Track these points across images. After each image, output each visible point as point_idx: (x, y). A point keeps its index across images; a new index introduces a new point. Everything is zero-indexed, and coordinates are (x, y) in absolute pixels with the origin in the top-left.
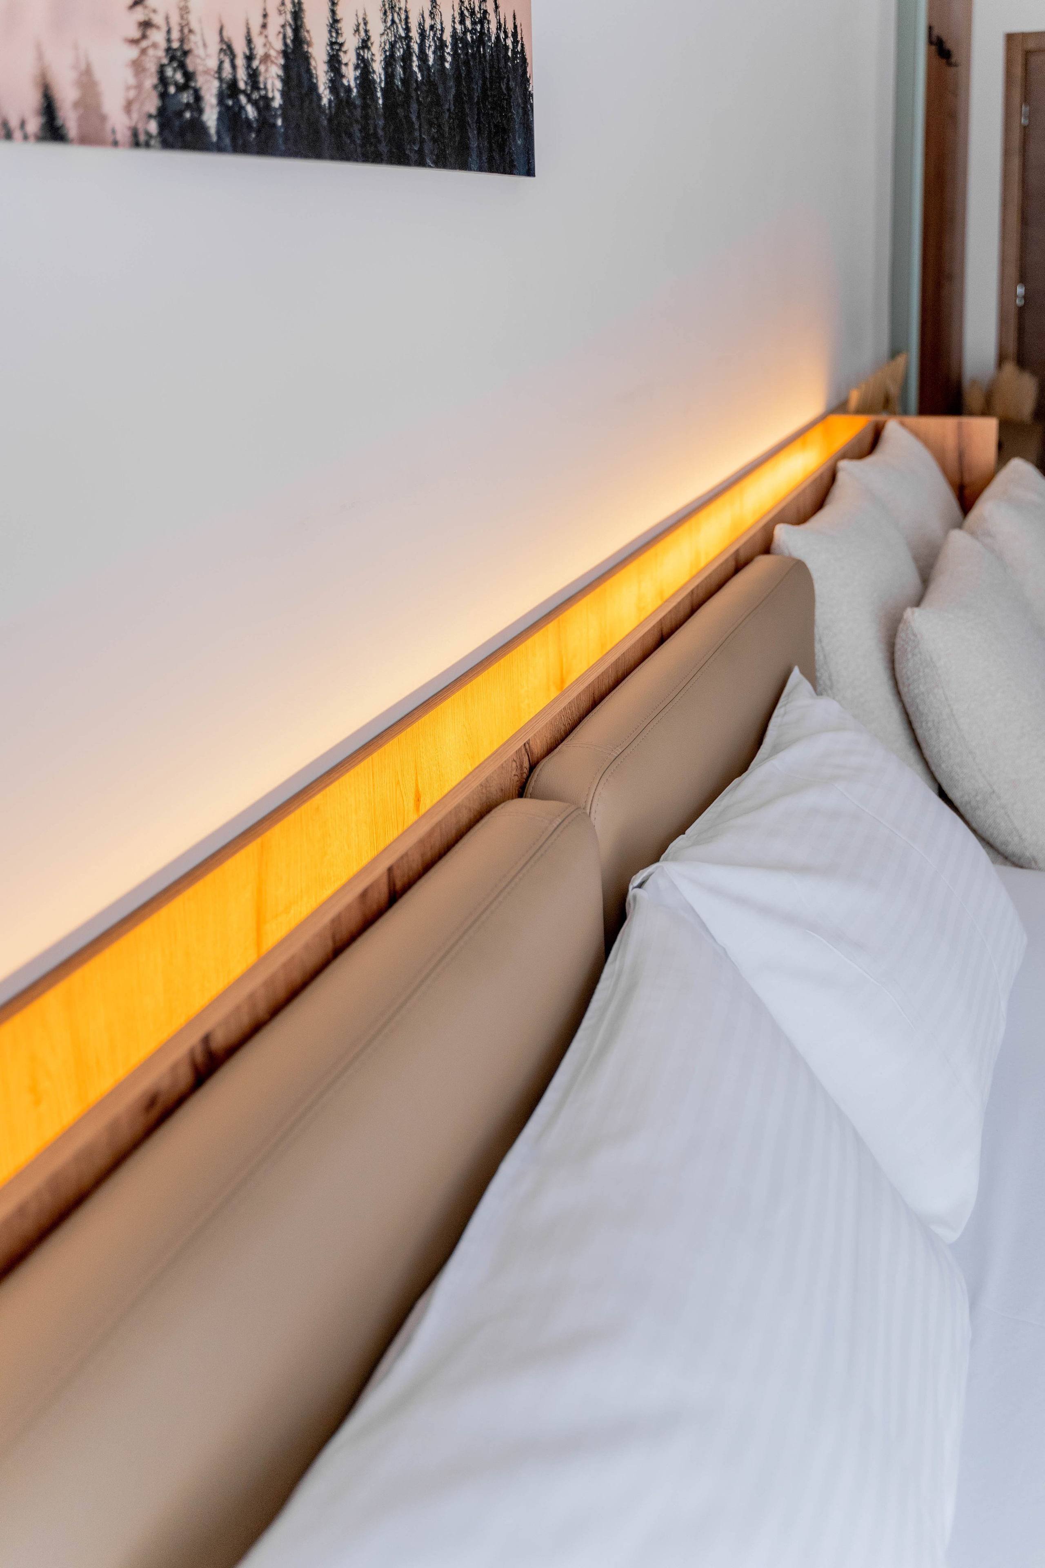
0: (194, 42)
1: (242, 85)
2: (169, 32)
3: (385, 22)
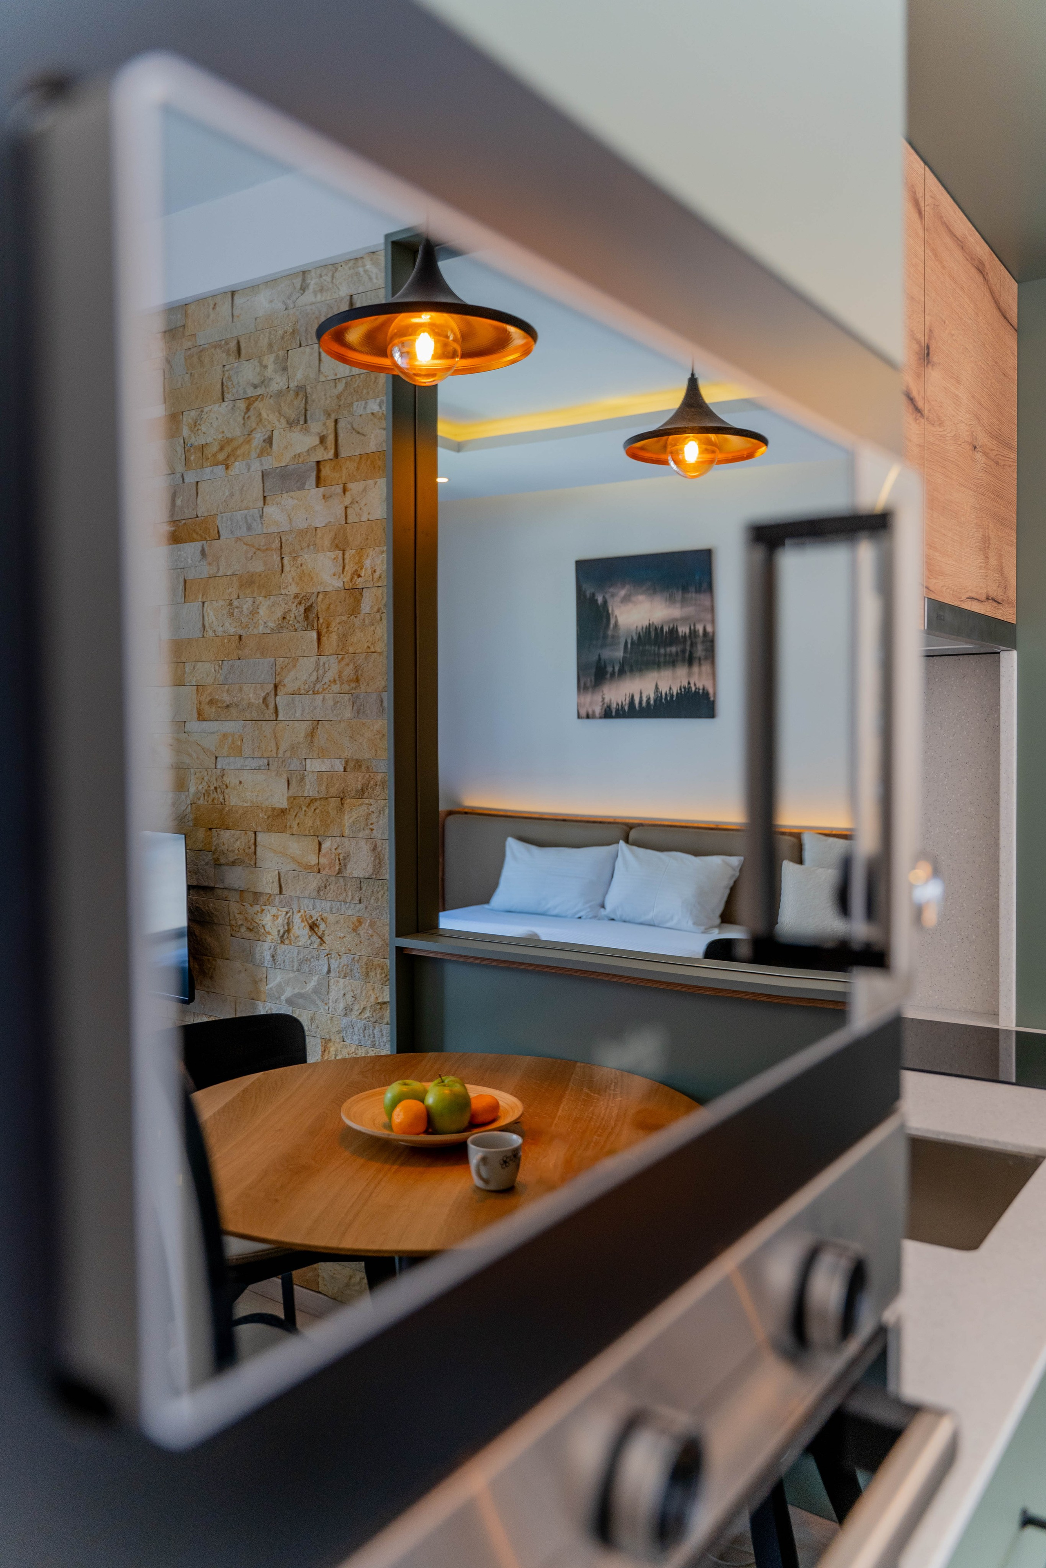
0: (612, 704)
1: (620, 709)
2: (607, 703)
3: (655, 695)
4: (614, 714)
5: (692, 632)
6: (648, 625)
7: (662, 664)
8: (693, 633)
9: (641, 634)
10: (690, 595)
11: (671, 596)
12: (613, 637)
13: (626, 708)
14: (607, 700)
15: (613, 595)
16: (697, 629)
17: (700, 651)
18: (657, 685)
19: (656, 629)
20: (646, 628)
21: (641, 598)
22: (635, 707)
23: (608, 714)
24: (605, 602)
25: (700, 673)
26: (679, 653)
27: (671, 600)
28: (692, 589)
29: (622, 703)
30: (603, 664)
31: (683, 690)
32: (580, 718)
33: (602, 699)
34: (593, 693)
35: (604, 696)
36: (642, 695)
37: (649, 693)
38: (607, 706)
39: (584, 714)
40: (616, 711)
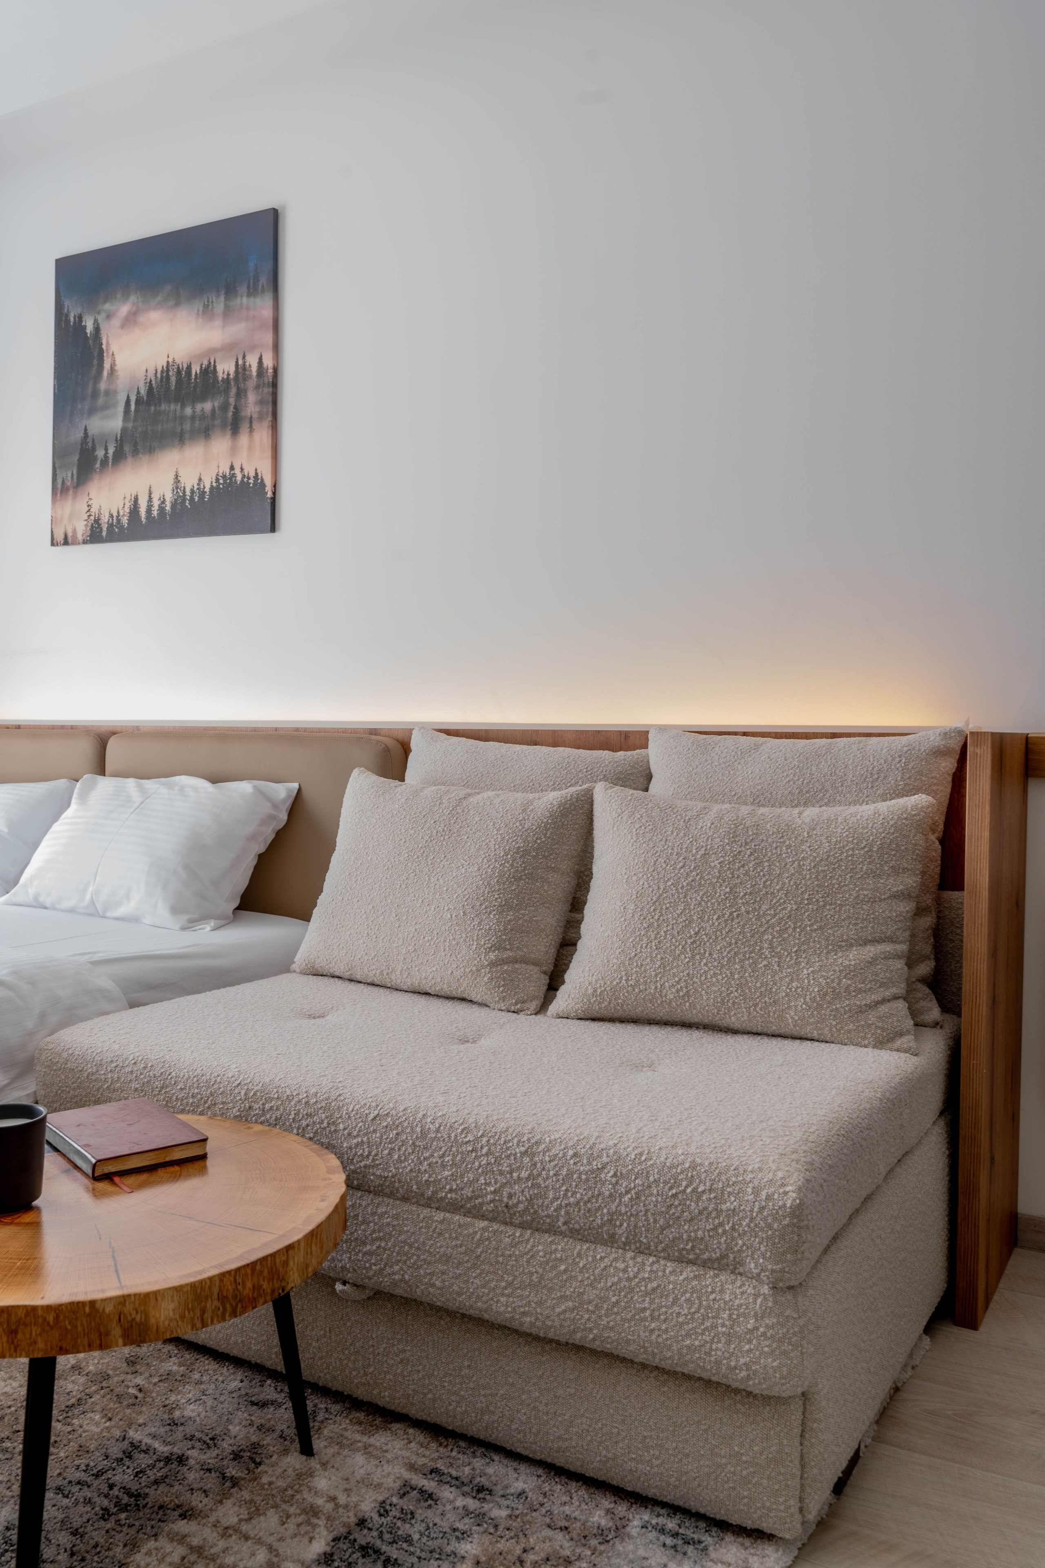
1: (115, 523)
2: (95, 516)
3: (173, 493)
4: (104, 534)
5: (240, 370)
6: (165, 365)
7: (187, 436)
8: (242, 371)
9: (153, 382)
10: (238, 301)
11: (206, 306)
12: (107, 393)
13: (125, 521)
14: (94, 510)
15: (109, 317)
16: (247, 364)
17: (251, 404)
18: (177, 476)
19: (179, 372)
20: (162, 372)
21: (155, 315)
22: (139, 517)
23: (96, 536)
24: (97, 329)
25: (251, 447)
26: (217, 409)
27: (207, 312)
28: (242, 289)
29: (118, 512)
30: (90, 444)
31: (221, 481)
32: (53, 544)
33: (87, 509)
34: (74, 498)
35: (90, 503)
36: (152, 496)
37: (164, 490)
38: (95, 520)
39: (60, 537)
40: (108, 528)
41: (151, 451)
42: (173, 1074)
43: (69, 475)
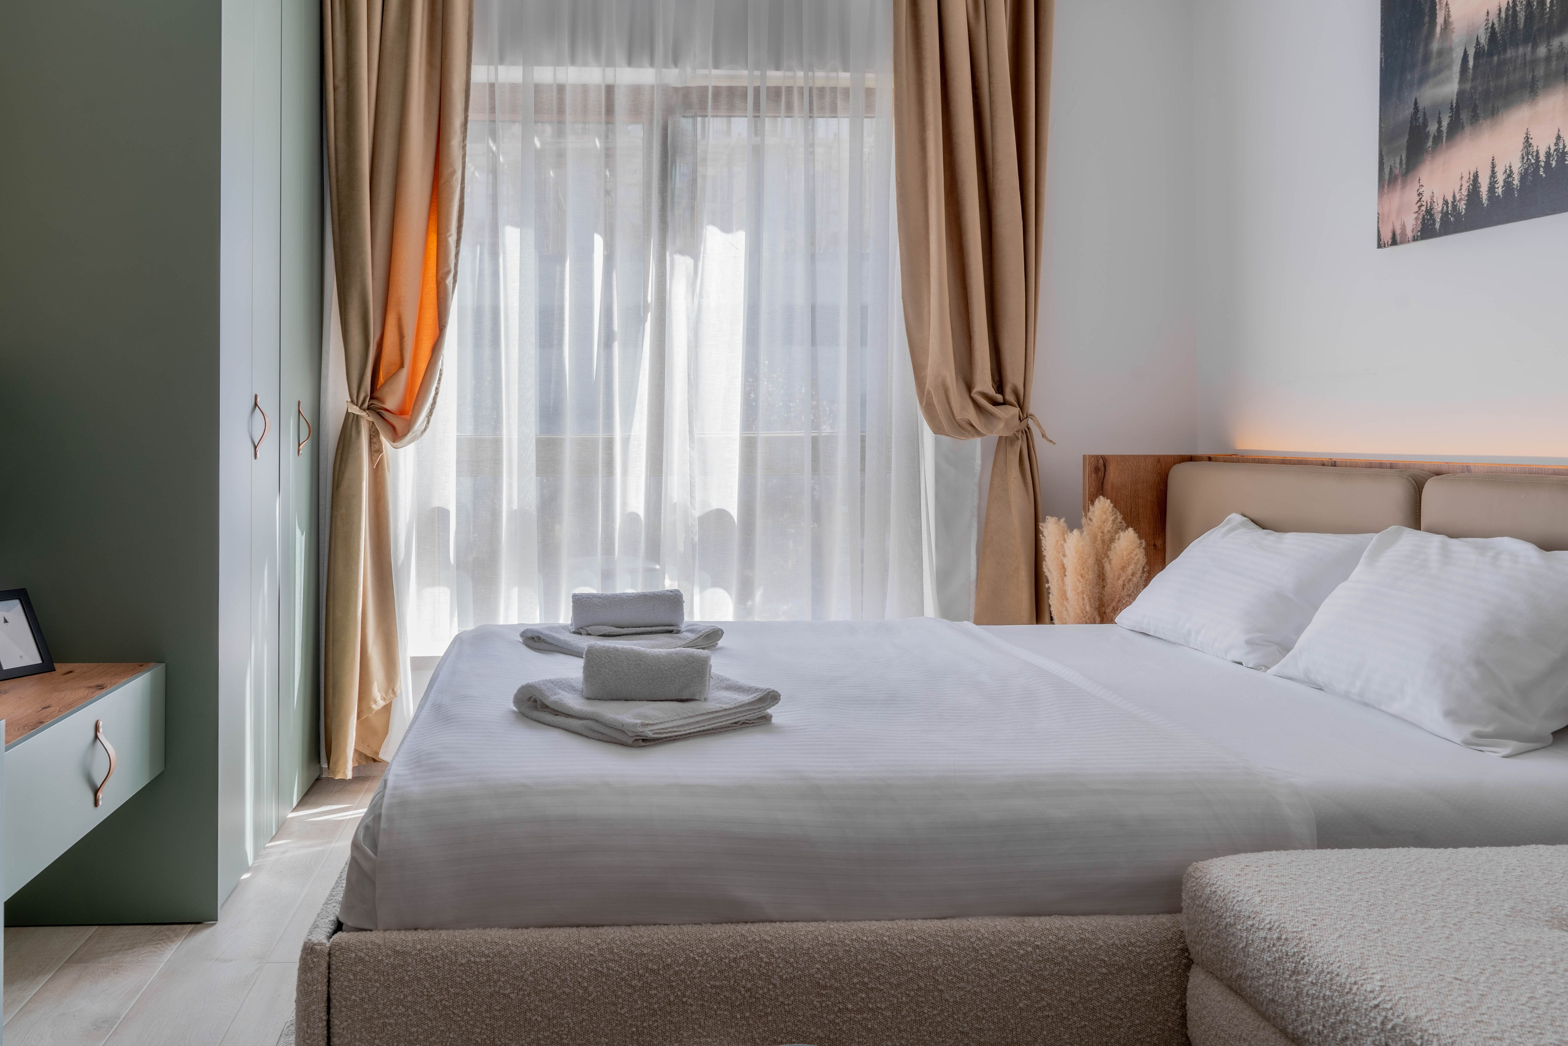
0: (1435, 206)
1: (1450, 212)
2: (1427, 206)
3: (1523, 162)
4: (1437, 226)
12: (1440, 53)
13: (1462, 206)
14: (1426, 198)
18: (1527, 139)
20: (1508, 12)
23: (1427, 230)
29: (1454, 196)
30: (1421, 120)
32: (1379, 246)
33: (1418, 198)
34: (1403, 188)
35: (1421, 191)
36: (1496, 170)
37: (1511, 159)
38: (1427, 211)
39: (1387, 237)
40: (1442, 219)
41: (1494, 113)
42: (1306, 959)
43: (1398, 161)
